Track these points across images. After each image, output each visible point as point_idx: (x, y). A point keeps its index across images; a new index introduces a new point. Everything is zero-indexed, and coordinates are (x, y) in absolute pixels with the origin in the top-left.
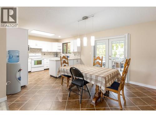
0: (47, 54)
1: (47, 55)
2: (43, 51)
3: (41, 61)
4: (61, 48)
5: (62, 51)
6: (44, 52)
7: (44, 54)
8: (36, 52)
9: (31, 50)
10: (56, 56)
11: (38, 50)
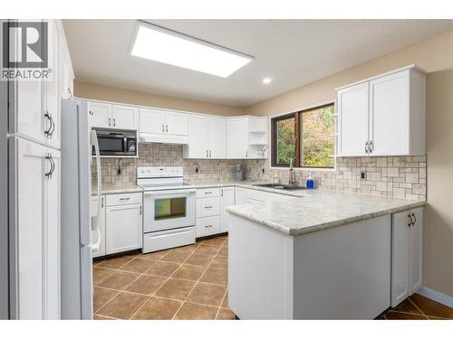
0: (204, 167)
1: (207, 172)
2: (192, 154)
3: (185, 198)
4: (266, 140)
5: (268, 155)
6: (195, 161)
7: (196, 166)
8: (164, 161)
9: (146, 152)
10: (239, 175)
11: (174, 153)
